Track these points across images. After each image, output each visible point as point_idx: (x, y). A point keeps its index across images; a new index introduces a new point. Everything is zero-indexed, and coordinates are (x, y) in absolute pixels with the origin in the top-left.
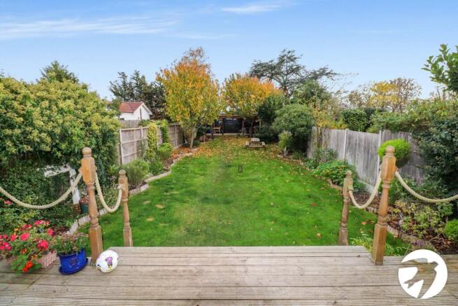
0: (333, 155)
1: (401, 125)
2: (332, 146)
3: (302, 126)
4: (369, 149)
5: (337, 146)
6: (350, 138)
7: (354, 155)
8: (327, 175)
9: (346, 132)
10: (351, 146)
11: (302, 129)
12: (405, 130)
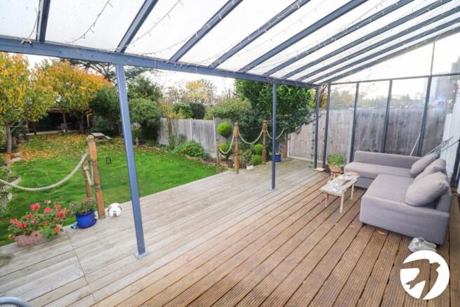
0: (183, 138)
1: (225, 114)
2: (181, 131)
3: (153, 118)
4: (208, 131)
5: (185, 131)
6: (194, 124)
7: (199, 135)
8: (185, 152)
9: (190, 121)
10: (196, 130)
11: (153, 120)
12: (227, 117)
